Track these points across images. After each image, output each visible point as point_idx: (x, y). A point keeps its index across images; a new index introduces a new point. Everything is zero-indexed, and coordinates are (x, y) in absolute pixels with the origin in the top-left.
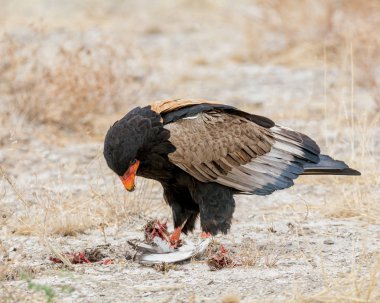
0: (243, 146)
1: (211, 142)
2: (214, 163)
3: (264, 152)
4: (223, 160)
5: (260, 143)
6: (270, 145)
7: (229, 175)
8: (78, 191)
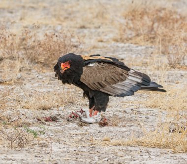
0: (112, 77)
1: (98, 75)
2: (98, 83)
3: (122, 80)
4: (103, 82)
5: (121, 77)
6: (126, 78)
7: (105, 88)
8: (49, 91)
